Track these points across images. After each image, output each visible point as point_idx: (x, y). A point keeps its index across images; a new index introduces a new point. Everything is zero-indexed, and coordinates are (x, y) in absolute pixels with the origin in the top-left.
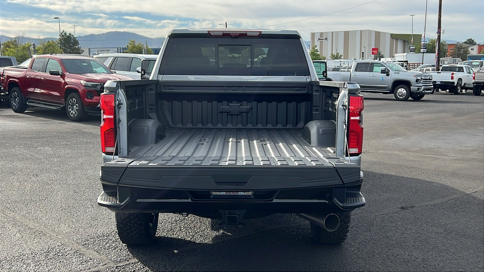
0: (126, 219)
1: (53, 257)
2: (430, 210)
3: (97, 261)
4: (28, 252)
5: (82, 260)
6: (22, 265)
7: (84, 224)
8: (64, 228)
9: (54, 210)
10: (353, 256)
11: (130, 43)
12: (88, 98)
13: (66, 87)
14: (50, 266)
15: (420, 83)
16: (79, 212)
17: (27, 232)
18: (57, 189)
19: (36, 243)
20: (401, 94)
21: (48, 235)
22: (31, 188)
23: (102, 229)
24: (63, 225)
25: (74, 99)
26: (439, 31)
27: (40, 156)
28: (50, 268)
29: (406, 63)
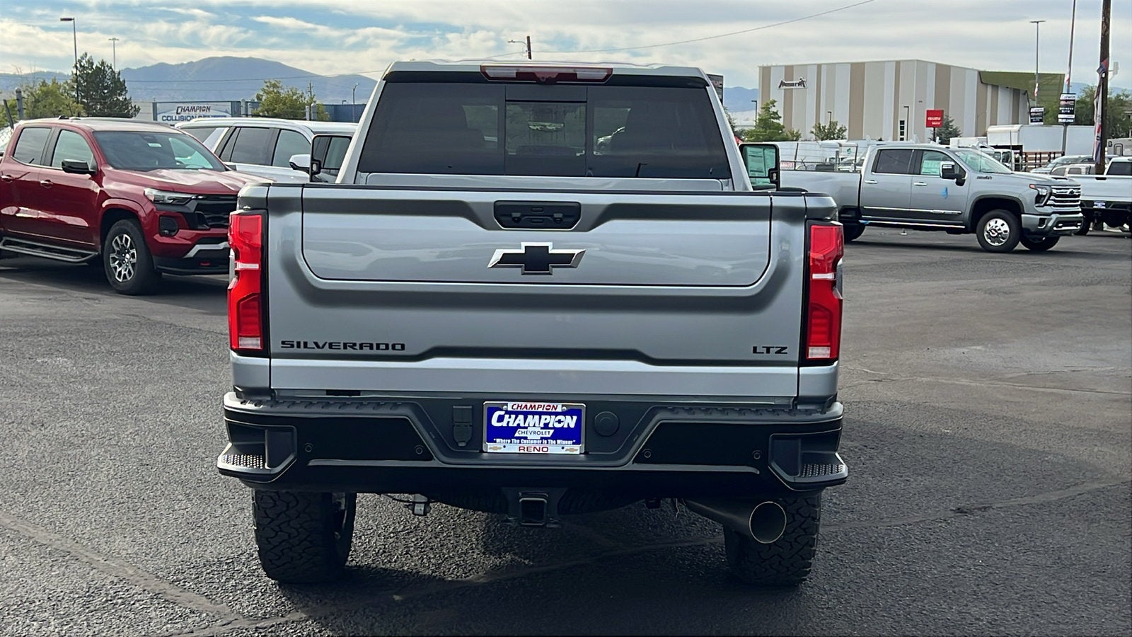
0: (278, 517)
1: (102, 606)
2: (1027, 517)
3: (207, 615)
4: (39, 596)
5: (172, 614)
6: (28, 621)
7: (170, 536)
8: (121, 544)
9: (94, 504)
10: (823, 613)
11: (266, 88)
12: (162, 235)
13: (104, 205)
14: (95, 625)
15: (1045, 205)
16: (155, 509)
17: (32, 553)
18: (97, 458)
19: (58, 575)
20: (996, 234)
21: (85, 560)
22: (31, 454)
23: (216, 547)
24: (119, 538)
25: (125, 236)
26: (1104, 67)
27: (44, 378)
28: (97, 629)
29: (1018, 151)
